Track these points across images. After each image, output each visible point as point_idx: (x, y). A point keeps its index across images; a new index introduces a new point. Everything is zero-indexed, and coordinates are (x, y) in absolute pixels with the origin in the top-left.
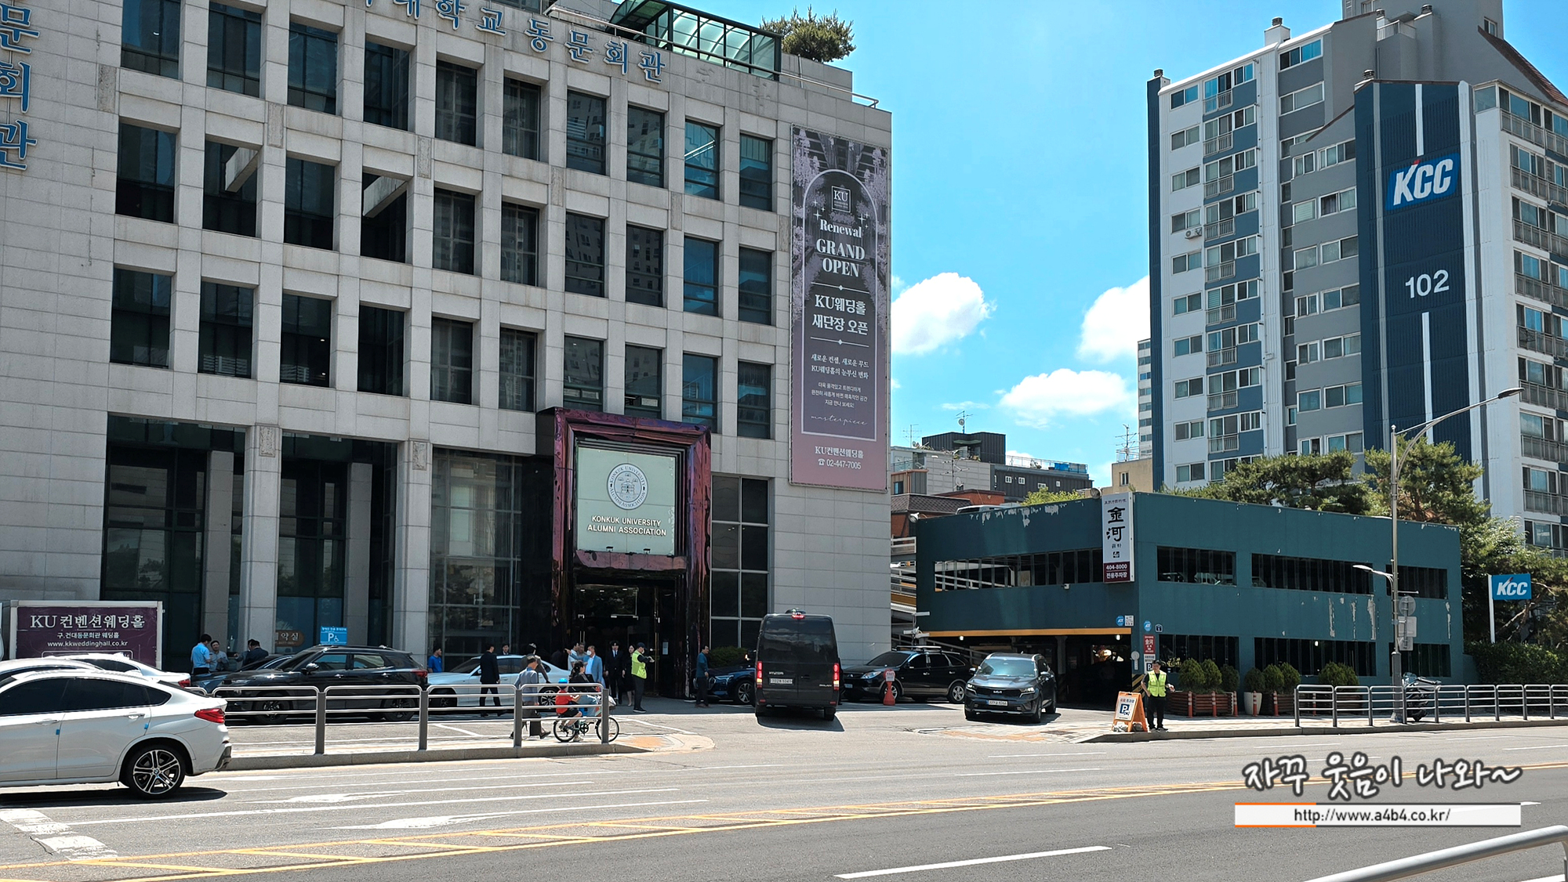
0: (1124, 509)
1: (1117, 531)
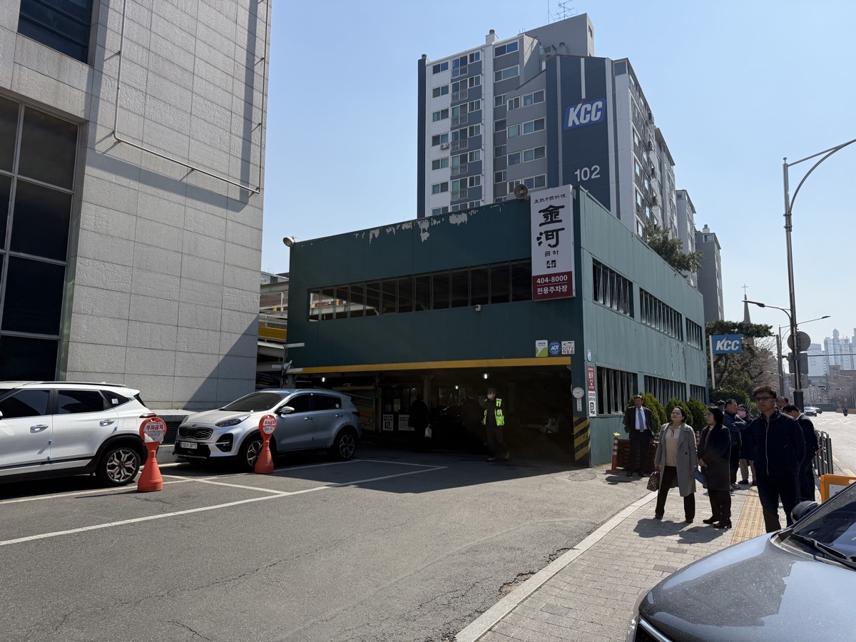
0: (563, 207)
1: (552, 235)
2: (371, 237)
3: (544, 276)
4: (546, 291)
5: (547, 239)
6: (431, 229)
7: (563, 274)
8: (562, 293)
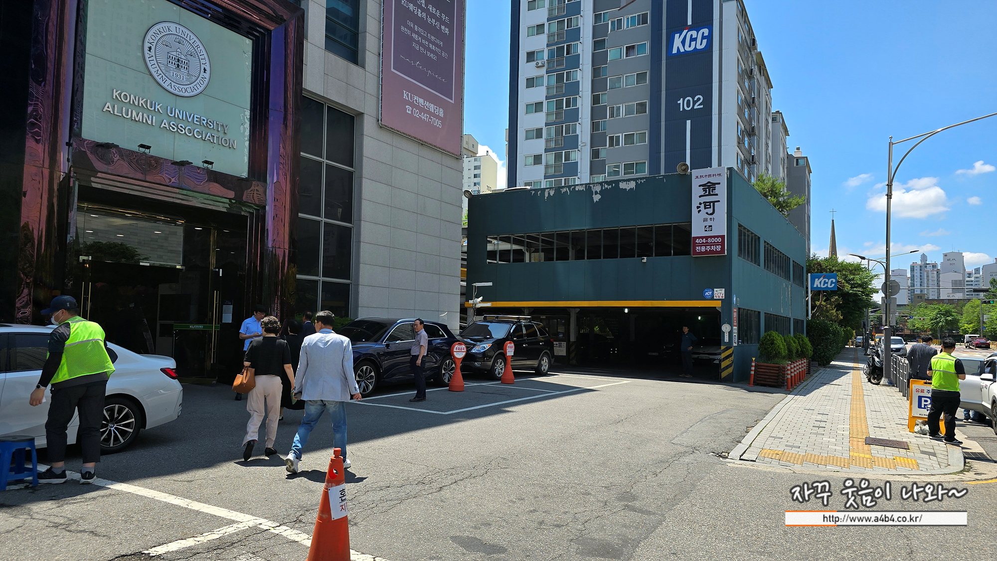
0: (719, 184)
1: (710, 205)
2: (546, 195)
3: (702, 238)
4: (703, 249)
5: (705, 208)
6: (601, 192)
7: (718, 237)
8: (716, 252)
